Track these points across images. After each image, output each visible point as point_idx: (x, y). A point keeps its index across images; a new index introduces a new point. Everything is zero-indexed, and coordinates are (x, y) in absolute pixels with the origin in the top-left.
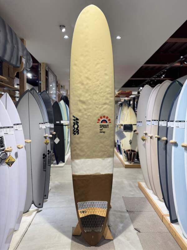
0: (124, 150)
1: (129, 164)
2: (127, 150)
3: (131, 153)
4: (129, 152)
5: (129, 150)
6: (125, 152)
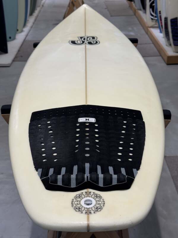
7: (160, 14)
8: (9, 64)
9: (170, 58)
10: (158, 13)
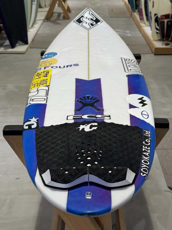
0: (155, 15)
1: (164, 46)
2: (162, 16)
3: (169, 23)
4: (166, 21)
5: (167, 16)
6: (157, 20)
7: (151, 14)
8: (24, 52)
9: (157, 49)
10: (150, 13)
